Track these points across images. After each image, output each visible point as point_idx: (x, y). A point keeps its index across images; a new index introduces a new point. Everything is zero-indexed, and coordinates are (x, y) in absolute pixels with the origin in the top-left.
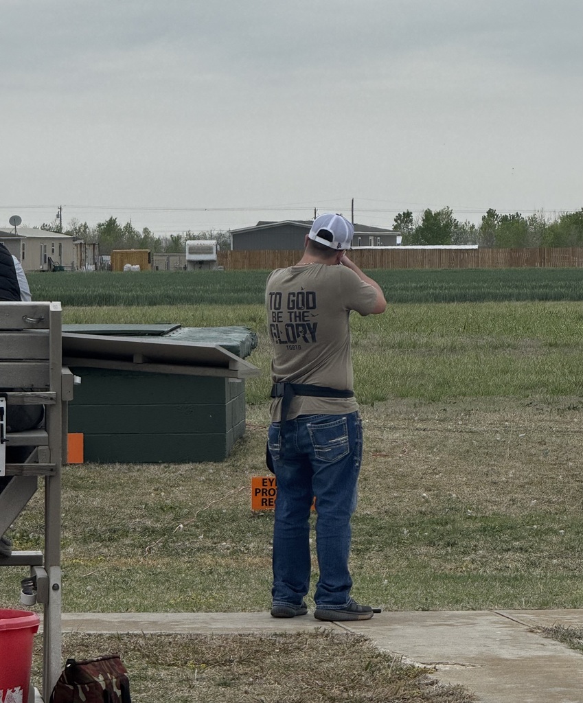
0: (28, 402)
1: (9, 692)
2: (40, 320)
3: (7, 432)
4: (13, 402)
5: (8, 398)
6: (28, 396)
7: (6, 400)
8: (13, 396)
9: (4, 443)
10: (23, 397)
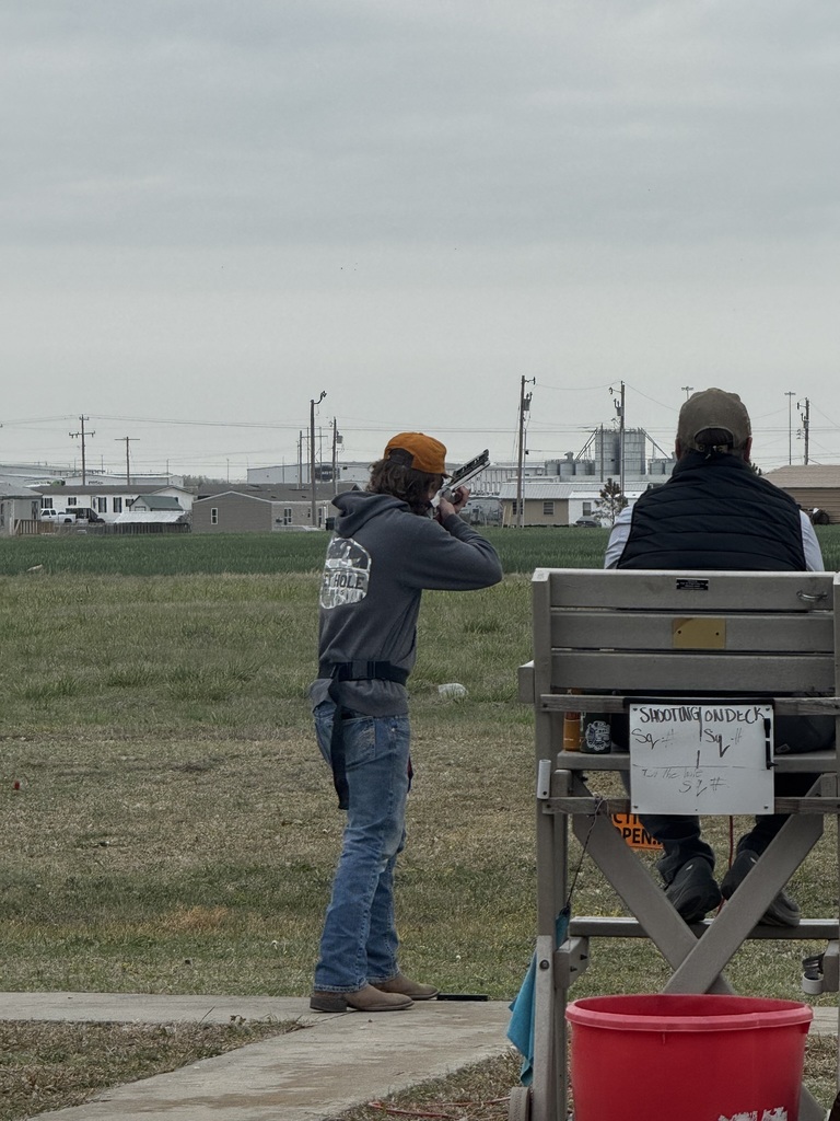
0: (804, 711)
1: (766, 1114)
2: (821, 598)
3: (776, 754)
4: (784, 711)
5: (777, 705)
6: (804, 704)
7: (774, 708)
8: (783, 703)
9: (772, 768)
10: (796, 704)
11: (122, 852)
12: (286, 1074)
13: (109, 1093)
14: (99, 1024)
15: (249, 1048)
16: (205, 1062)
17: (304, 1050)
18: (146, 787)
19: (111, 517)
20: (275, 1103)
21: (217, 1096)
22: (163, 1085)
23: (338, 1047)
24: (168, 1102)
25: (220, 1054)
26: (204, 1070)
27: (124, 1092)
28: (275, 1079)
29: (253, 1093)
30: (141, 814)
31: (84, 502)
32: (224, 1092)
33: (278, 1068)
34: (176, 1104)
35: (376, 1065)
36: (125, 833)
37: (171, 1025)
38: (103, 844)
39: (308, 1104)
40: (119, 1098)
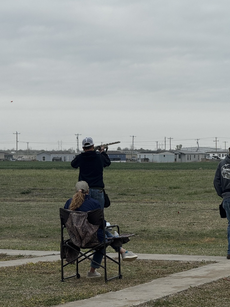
11: (197, 226)
12: (209, 272)
13: (172, 275)
14: (176, 261)
15: (204, 266)
16: (194, 269)
17: (215, 267)
18: (205, 213)
20: (204, 278)
21: (193, 276)
22: (184, 274)
23: (222, 267)
24: (183, 277)
25: (198, 267)
26: (193, 271)
27: (175, 275)
28: (207, 273)
29: (201, 275)
30: (203, 218)
31: (216, 155)
32: (195, 275)
33: (208, 271)
34: (185, 277)
35: (228, 270)
36: (198, 222)
37: (190, 261)
38: (194, 225)
39: (211, 278)
40: (174, 276)
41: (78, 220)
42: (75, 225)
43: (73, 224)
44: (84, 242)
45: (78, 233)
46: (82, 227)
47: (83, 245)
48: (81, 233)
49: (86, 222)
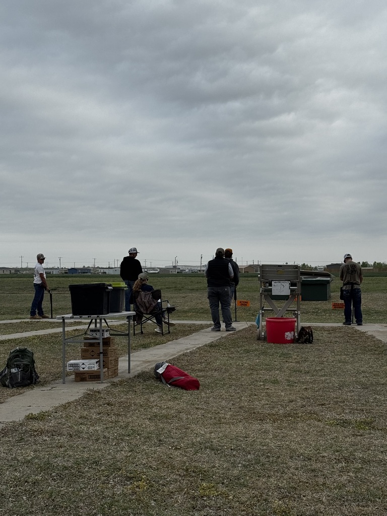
5: (291, 281)
6: (294, 281)
9: (290, 289)
19: (149, 272)
41: (145, 296)
42: (143, 300)
43: (142, 299)
44: (149, 310)
45: (145, 305)
46: (148, 301)
47: (148, 312)
48: (147, 305)
49: (150, 298)
